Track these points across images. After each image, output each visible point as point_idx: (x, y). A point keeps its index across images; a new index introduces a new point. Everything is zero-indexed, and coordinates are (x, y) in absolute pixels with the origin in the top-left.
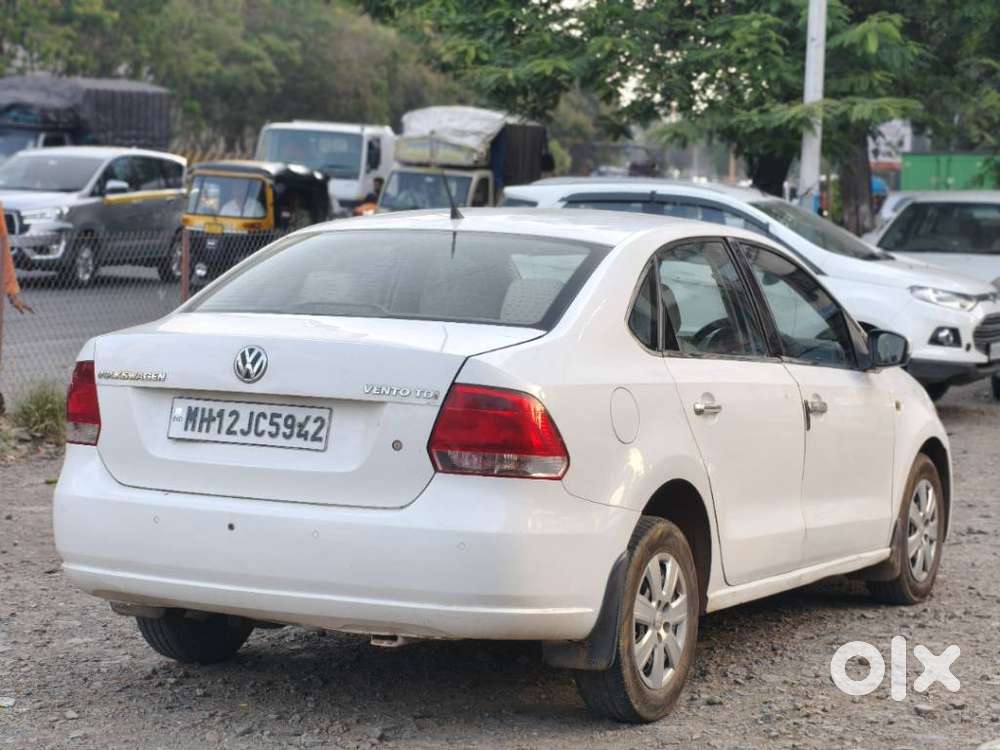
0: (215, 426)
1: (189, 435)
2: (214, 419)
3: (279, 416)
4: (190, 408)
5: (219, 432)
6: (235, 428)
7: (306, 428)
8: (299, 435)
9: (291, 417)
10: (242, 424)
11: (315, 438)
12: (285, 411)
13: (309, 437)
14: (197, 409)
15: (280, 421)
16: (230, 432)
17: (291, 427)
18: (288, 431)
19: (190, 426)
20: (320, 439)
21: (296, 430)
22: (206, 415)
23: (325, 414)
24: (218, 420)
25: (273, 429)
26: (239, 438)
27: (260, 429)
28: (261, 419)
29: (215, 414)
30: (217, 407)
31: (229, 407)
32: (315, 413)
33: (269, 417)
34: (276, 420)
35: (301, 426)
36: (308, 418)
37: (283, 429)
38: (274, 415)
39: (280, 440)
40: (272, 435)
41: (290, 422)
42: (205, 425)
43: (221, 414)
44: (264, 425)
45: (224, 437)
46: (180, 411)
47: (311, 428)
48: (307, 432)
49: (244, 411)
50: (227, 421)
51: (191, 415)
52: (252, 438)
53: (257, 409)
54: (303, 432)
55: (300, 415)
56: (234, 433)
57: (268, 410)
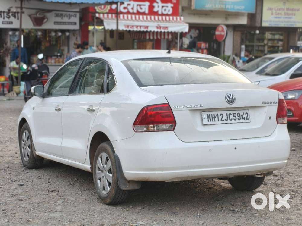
0: (216, 119)
1: (210, 123)
2: (215, 117)
3: (235, 114)
4: (207, 115)
5: (219, 121)
6: (223, 119)
7: (244, 116)
8: (243, 119)
9: (238, 113)
10: (225, 117)
11: (247, 119)
12: (237, 112)
13: (245, 119)
14: (210, 115)
15: (236, 115)
16: (222, 120)
17: (240, 116)
18: (239, 118)
19: (209, 120)
20: (248, 119)
21: (241, 117)
22: (213, 116)
23: (247, 111)
24: (217, 117)
25: (234, 118)
26: (225, 122)
27: (231, 118)
28: (230, 115)
29: (215, 115)
30: (215, 113)
31: (219, 113)
32: (245, 112)
33: (232, 114)
34: (235, 115)
35: (242, 116)
36: (243, 113)
37: (238, 118)
38: (234, 114)
39: (237, 121)
40: (235, 120)
41: (239, 115)
42: (213, 119)
43: (217, 115)
44: (231, 117)
45: (220, 122)
46: (205, 115)
47: (245, 116)
48: (244, 117)
49: (224, 113)
50: (220, 117)
51: (209, 117)
52: (229, 121)
53: (228, 112)
54: (243, 118)
55: (241, 113)
56: (223, 120)
57: (232, 112)
